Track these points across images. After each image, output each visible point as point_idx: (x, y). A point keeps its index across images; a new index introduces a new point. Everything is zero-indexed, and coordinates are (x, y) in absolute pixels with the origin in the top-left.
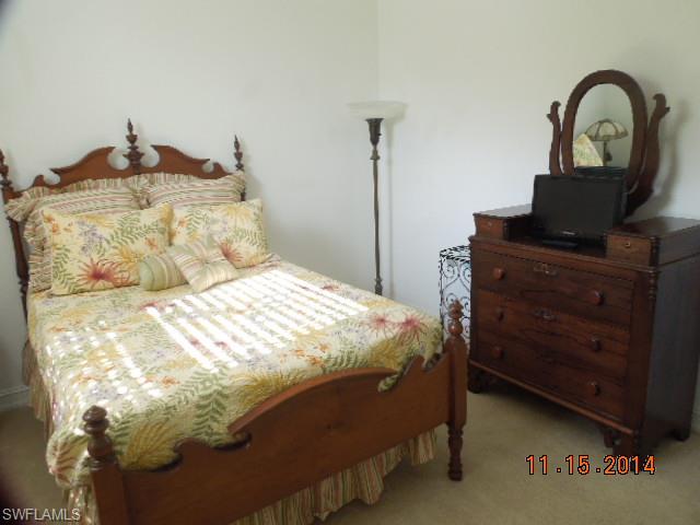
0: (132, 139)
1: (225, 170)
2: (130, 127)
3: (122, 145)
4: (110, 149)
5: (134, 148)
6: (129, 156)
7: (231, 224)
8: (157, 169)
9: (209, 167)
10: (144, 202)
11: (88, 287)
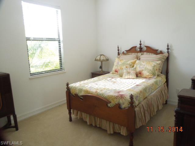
0: (140, 44)
1: (163, 52)
2: (140, 42)
3: (138, 46)
4: (136, 47)
5: (141, 46)
6: (139, 48)
7: (145, 66)
8: (145, 52)
9: (159, 52)
10: (139, 59)
11: (114, 73)
